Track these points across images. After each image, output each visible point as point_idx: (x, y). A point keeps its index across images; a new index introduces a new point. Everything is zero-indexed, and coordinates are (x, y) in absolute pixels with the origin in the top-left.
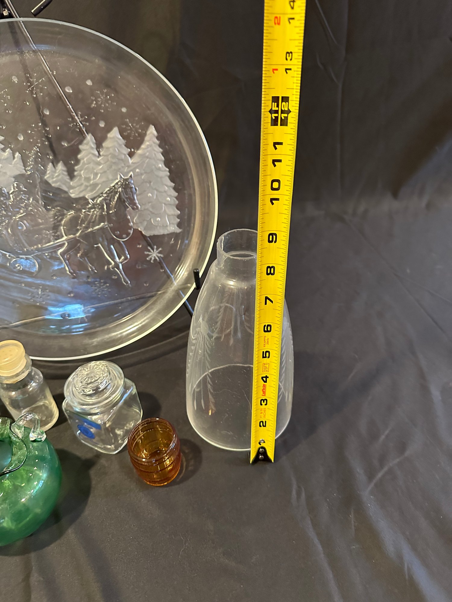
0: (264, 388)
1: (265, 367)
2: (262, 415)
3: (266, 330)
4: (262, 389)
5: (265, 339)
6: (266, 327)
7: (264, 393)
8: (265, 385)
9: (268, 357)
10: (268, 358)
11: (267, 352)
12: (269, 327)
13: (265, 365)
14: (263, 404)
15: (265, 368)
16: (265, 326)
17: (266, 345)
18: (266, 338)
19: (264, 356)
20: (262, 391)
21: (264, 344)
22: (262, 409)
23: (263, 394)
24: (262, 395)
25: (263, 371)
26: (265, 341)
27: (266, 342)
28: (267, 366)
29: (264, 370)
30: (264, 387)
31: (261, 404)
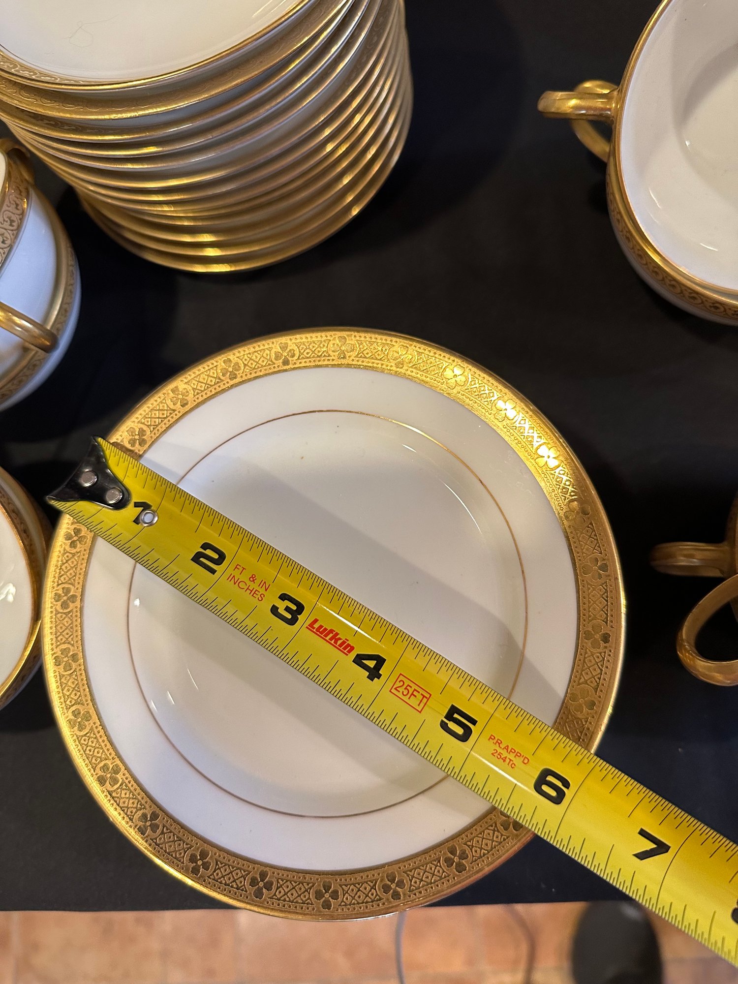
0: (339, 642)
1: (415, 693)
2: (245, 577)
3: (550, 778)
4: (337, 634)
5: (518, 755)
6: (559, 784)
7: (321, 632)
8: (349, 651)
9: (447, 724)
10: (442, 721)
11: (468, 733)
12: (553, 793)
13: (424, 696)
14: (282, 606)
15: (411, 691)
16: (566, 784)
17: (492, 746)
18: (518, 761)
19: (456, 716)
20: (331, 631)
21: (499, 743)
22: (266, 590)
23: (316, 626)
24: (316, 621)
25: (401, 678)
26: (513, 751)
27: (505, 754)
28: (414, 701)
29: (407, 682)
30: (344, 643)
31: (283, 597)
